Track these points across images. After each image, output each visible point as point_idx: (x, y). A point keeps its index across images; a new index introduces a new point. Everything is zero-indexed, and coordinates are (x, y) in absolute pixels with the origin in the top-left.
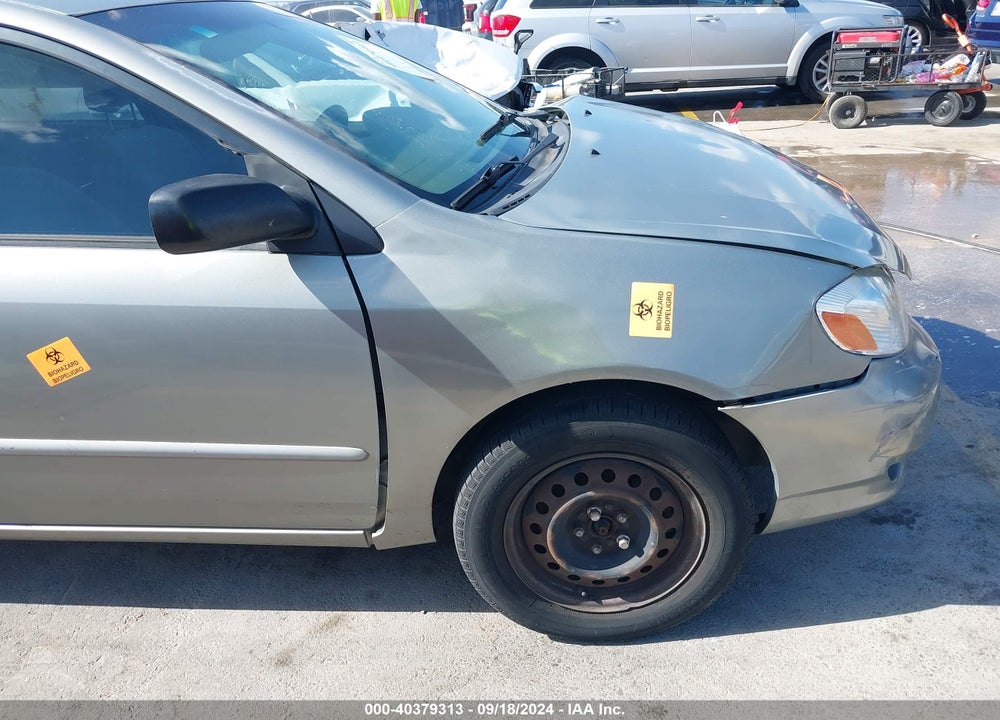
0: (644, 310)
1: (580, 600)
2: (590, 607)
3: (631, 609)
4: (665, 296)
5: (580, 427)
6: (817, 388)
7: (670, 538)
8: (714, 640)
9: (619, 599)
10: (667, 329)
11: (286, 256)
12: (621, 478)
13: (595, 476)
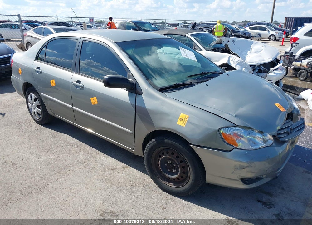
0: (181, 119)
1: (165, 181)
2: (166, 183)
3: (174, 187)
4: (186, 118)
5: (166, 140)
6: (219, 150)
7: (183, 173)
8: (189, 203)
9: (172, 184)
10: (184, 125)
11: (128, 92)
12: (175, 155)
13: (170, 153)
